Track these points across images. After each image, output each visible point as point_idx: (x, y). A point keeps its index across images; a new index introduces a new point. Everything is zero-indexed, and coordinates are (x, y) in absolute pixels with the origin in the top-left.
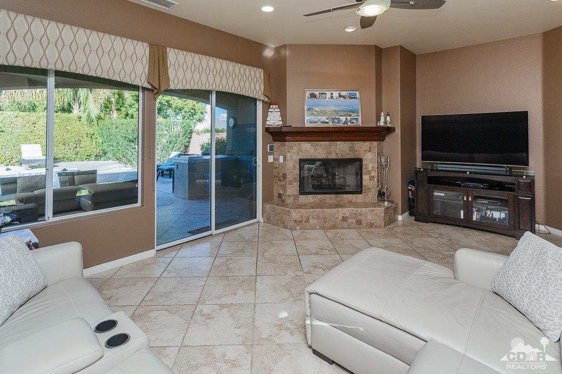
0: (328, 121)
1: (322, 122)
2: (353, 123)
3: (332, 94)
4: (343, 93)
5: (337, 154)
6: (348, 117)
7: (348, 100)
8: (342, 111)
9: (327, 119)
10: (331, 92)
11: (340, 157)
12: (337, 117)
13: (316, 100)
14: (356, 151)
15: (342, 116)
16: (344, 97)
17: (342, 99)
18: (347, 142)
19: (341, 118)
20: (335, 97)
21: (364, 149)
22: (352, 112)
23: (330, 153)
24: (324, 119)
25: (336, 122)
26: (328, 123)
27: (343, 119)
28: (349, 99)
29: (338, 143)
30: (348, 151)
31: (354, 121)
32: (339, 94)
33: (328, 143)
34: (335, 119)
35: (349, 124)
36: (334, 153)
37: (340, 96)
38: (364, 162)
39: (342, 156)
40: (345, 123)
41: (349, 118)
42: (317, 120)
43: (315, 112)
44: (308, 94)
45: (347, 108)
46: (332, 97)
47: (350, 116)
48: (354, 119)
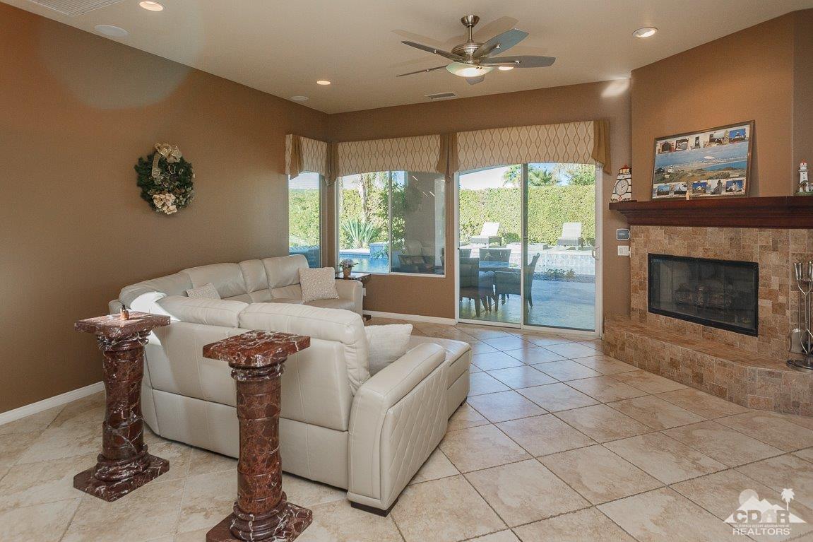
0: (685, 189)
1: (676, 193)
2: (731, 190)
3: (697, 138)
4: (718, 134)
5: (706, 250)
6: (722, 181)
7: (728, 146)
8: (713, 169)
9: (685, 186)
10: (697, 136)
11: (711, 256)
12: (702, 181)
13: (670, 154)
14: (744, 248)
15: (711, 178)
16: (719, 141)
17: (714, 145)
18: (725, 229)
19: (709, 182)
20: (702, 145)
21: (760, 243)
22: (732, 169)
23: (692, 247)
24: (680, 186)
25: (699, 191)
26: (684, 193)
27: (713, 184)
28: (729, 144)
29: (710, 229)
30: (727, 247)
31: (733, 187)
32: (711, 136)
33: (690, 229)
34: (698, 184)
35: (724, 193)
36: (701, 249)
37: (712, 140)
38: (762, 272)
39: (716, 255)
40: (717, 191)
41: (724, 181)
42: (668, 189)
43: (667, 176)
44: (659, 147)
45: (723, 162)
46: (697, 145)
47: (727, 176)
48: (735, 182)
